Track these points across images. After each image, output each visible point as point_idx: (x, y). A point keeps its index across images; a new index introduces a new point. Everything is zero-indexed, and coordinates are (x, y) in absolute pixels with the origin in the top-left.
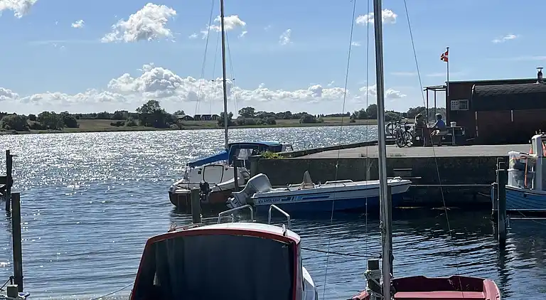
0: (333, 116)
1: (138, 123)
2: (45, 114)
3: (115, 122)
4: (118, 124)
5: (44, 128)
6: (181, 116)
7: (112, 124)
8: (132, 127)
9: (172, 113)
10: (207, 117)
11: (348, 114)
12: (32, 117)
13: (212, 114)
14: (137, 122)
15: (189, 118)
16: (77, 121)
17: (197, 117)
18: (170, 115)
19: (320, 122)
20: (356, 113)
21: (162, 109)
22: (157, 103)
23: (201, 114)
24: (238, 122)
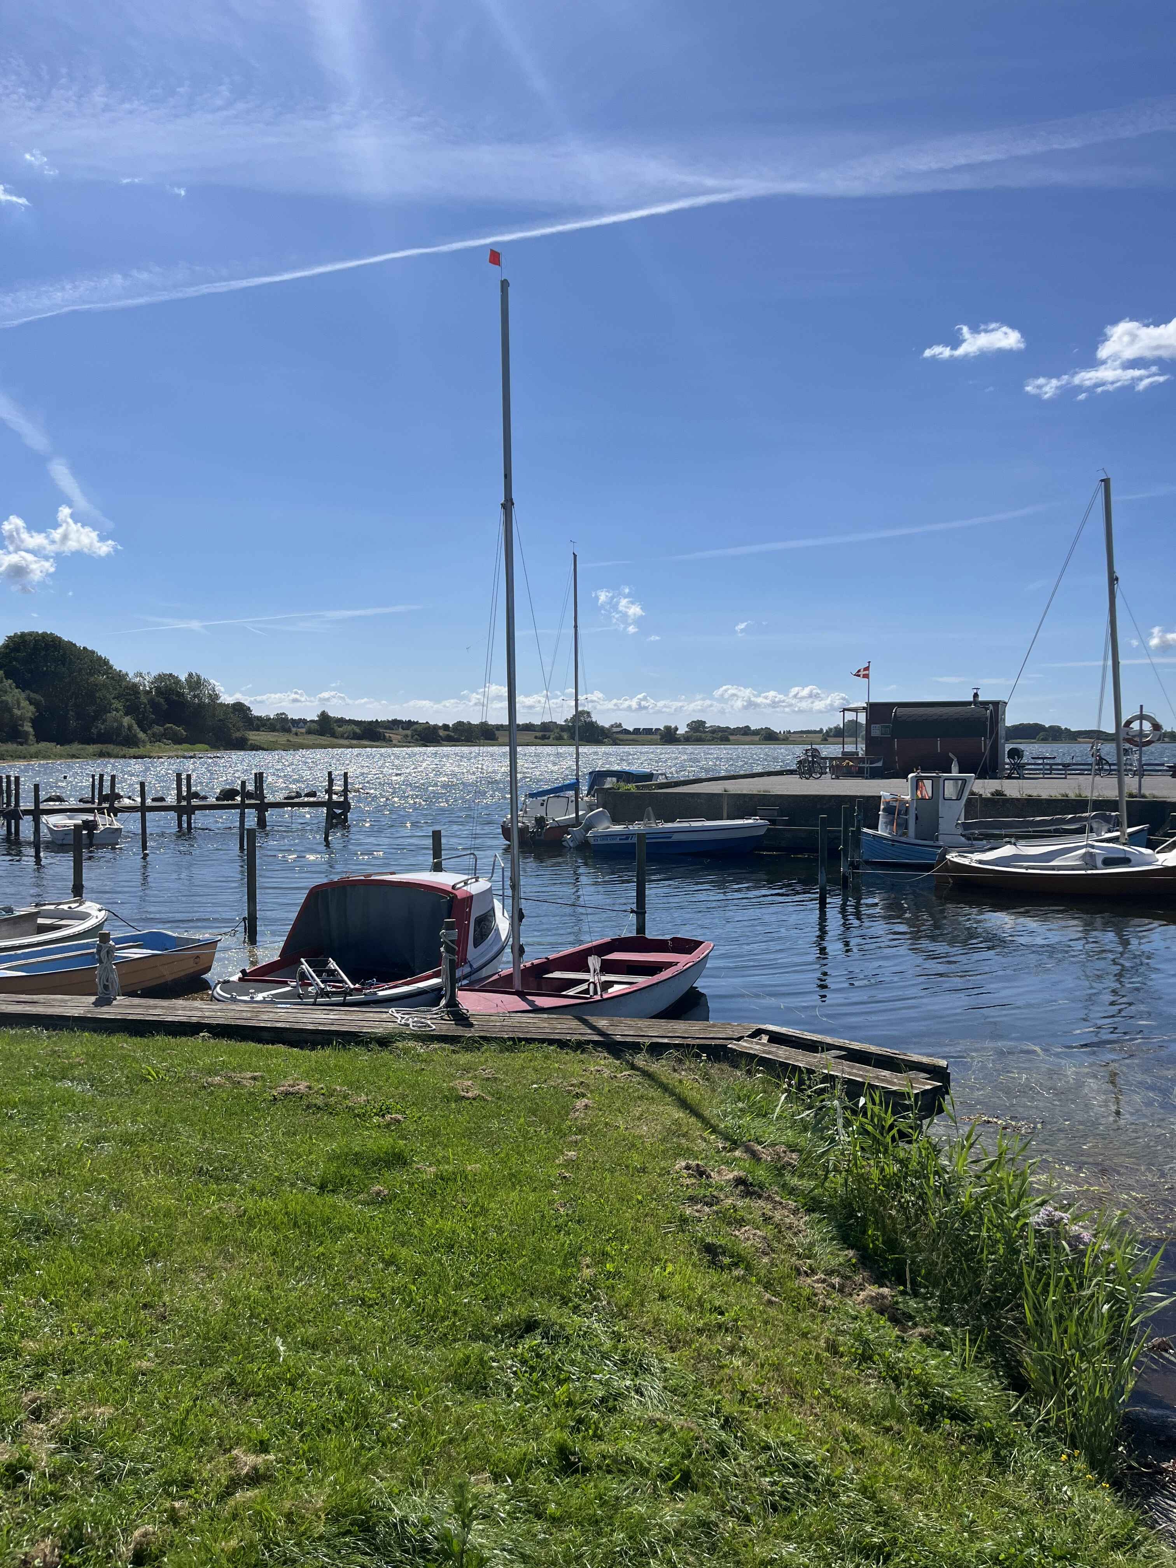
0: (802, 732)
1: (565, 737)
2: (460, 724)
3: (539, 734)
4: (543, 738)
5: (458, 740)
6: (619, 729)
7: (536, 737)
8: (559, 741)
9: (607, 725)
10: (648, 731)
11: (822, 730)
12: (446, 727)
13: (654, 727)
14: (565, 735)
15: (626, 732)
16: (496, 732)
17: (637, 731)
18: (602, 728)
19: (784, 740)
20: (831, 729)
21: (594, 720)
22: (588, 713)
23: (642, 727)
24: (682, 739)
